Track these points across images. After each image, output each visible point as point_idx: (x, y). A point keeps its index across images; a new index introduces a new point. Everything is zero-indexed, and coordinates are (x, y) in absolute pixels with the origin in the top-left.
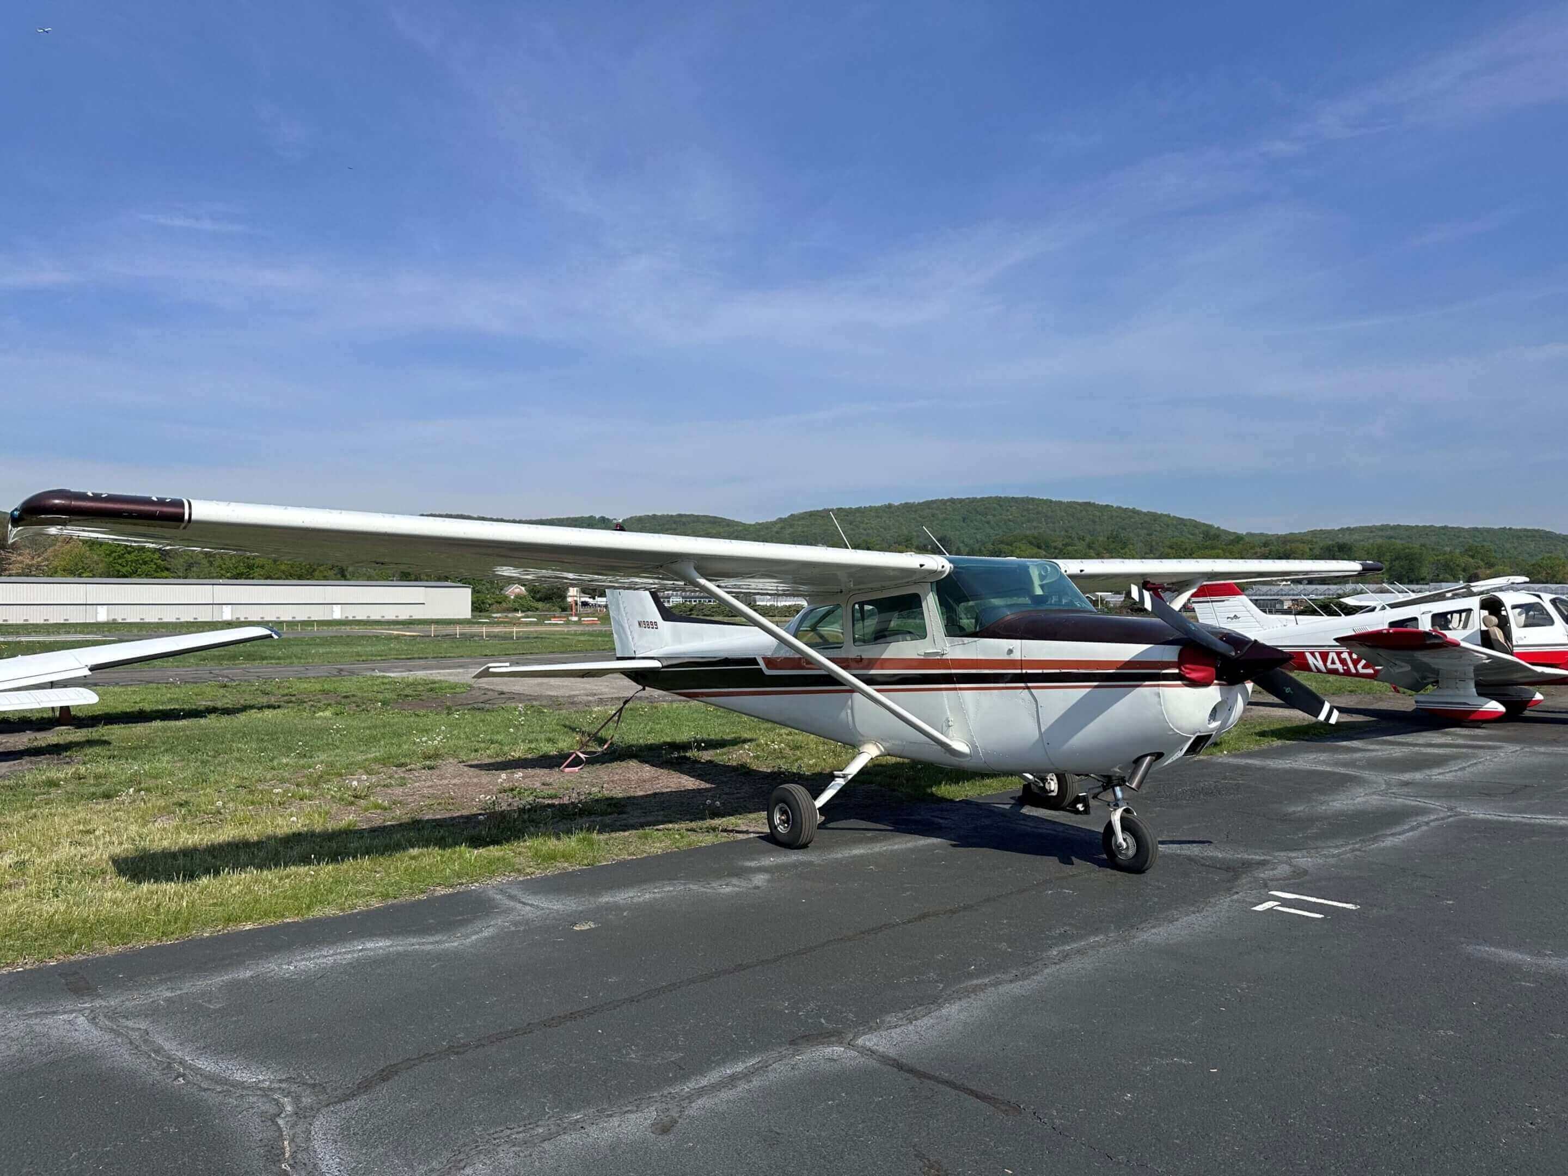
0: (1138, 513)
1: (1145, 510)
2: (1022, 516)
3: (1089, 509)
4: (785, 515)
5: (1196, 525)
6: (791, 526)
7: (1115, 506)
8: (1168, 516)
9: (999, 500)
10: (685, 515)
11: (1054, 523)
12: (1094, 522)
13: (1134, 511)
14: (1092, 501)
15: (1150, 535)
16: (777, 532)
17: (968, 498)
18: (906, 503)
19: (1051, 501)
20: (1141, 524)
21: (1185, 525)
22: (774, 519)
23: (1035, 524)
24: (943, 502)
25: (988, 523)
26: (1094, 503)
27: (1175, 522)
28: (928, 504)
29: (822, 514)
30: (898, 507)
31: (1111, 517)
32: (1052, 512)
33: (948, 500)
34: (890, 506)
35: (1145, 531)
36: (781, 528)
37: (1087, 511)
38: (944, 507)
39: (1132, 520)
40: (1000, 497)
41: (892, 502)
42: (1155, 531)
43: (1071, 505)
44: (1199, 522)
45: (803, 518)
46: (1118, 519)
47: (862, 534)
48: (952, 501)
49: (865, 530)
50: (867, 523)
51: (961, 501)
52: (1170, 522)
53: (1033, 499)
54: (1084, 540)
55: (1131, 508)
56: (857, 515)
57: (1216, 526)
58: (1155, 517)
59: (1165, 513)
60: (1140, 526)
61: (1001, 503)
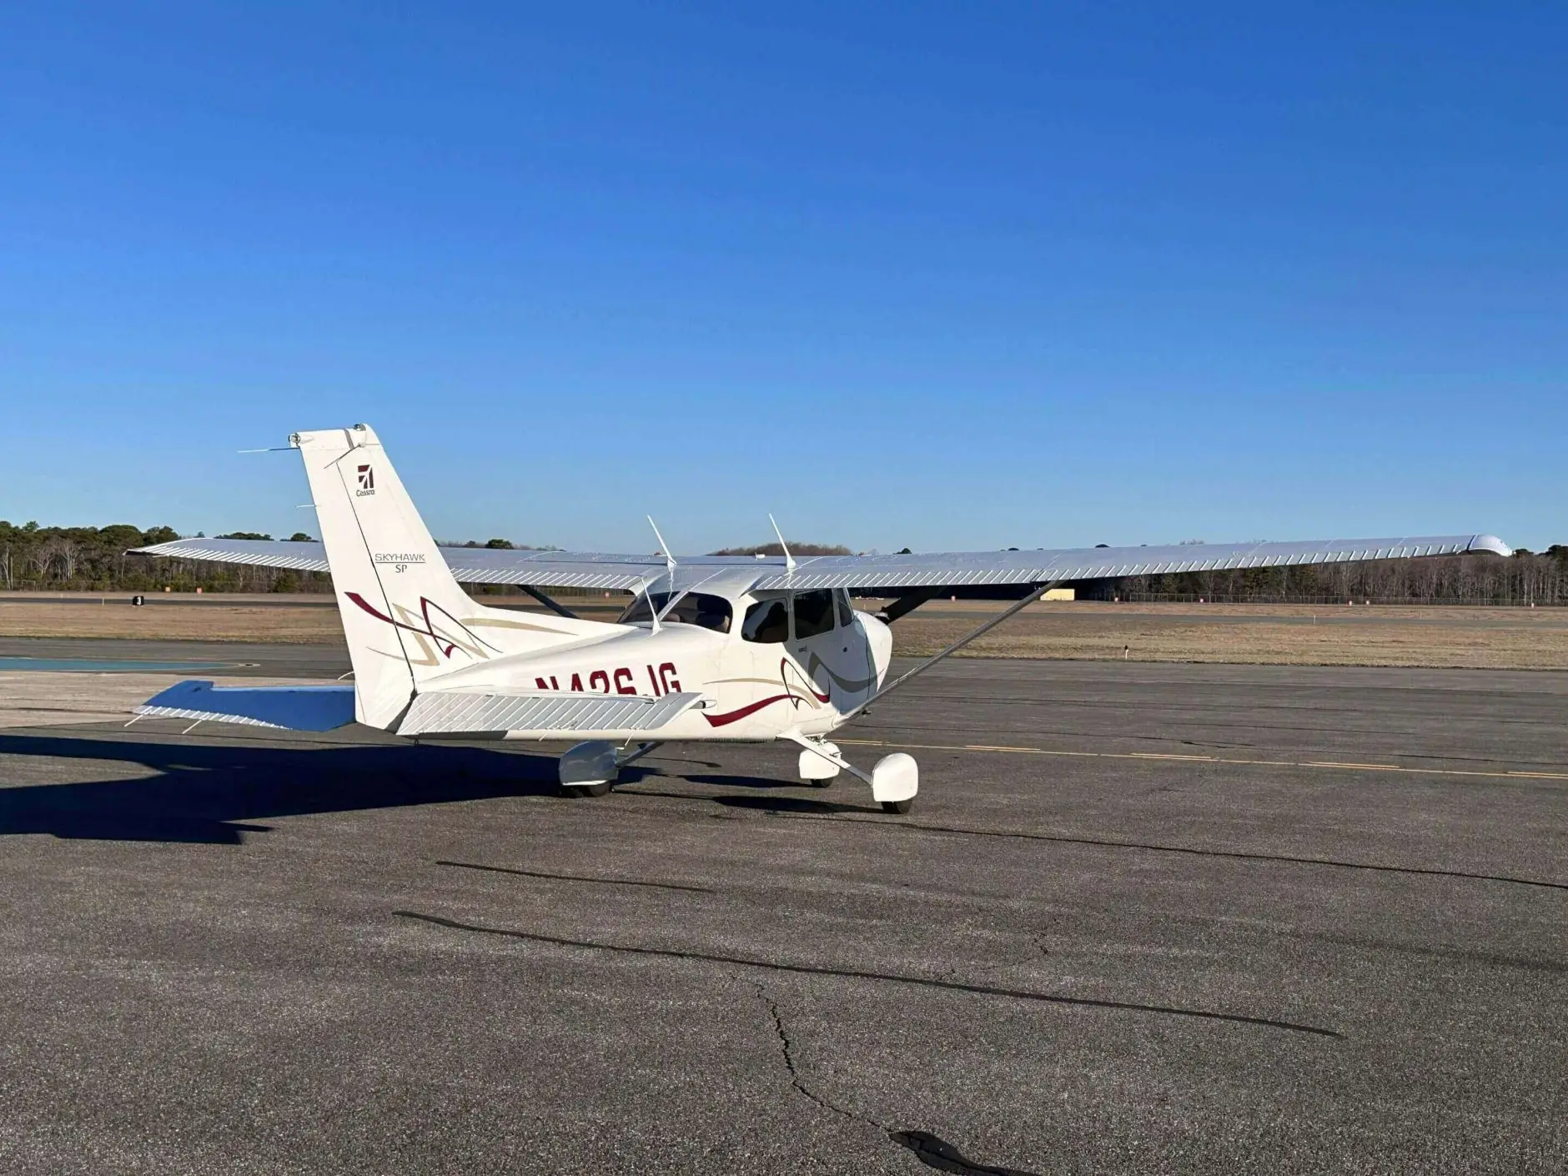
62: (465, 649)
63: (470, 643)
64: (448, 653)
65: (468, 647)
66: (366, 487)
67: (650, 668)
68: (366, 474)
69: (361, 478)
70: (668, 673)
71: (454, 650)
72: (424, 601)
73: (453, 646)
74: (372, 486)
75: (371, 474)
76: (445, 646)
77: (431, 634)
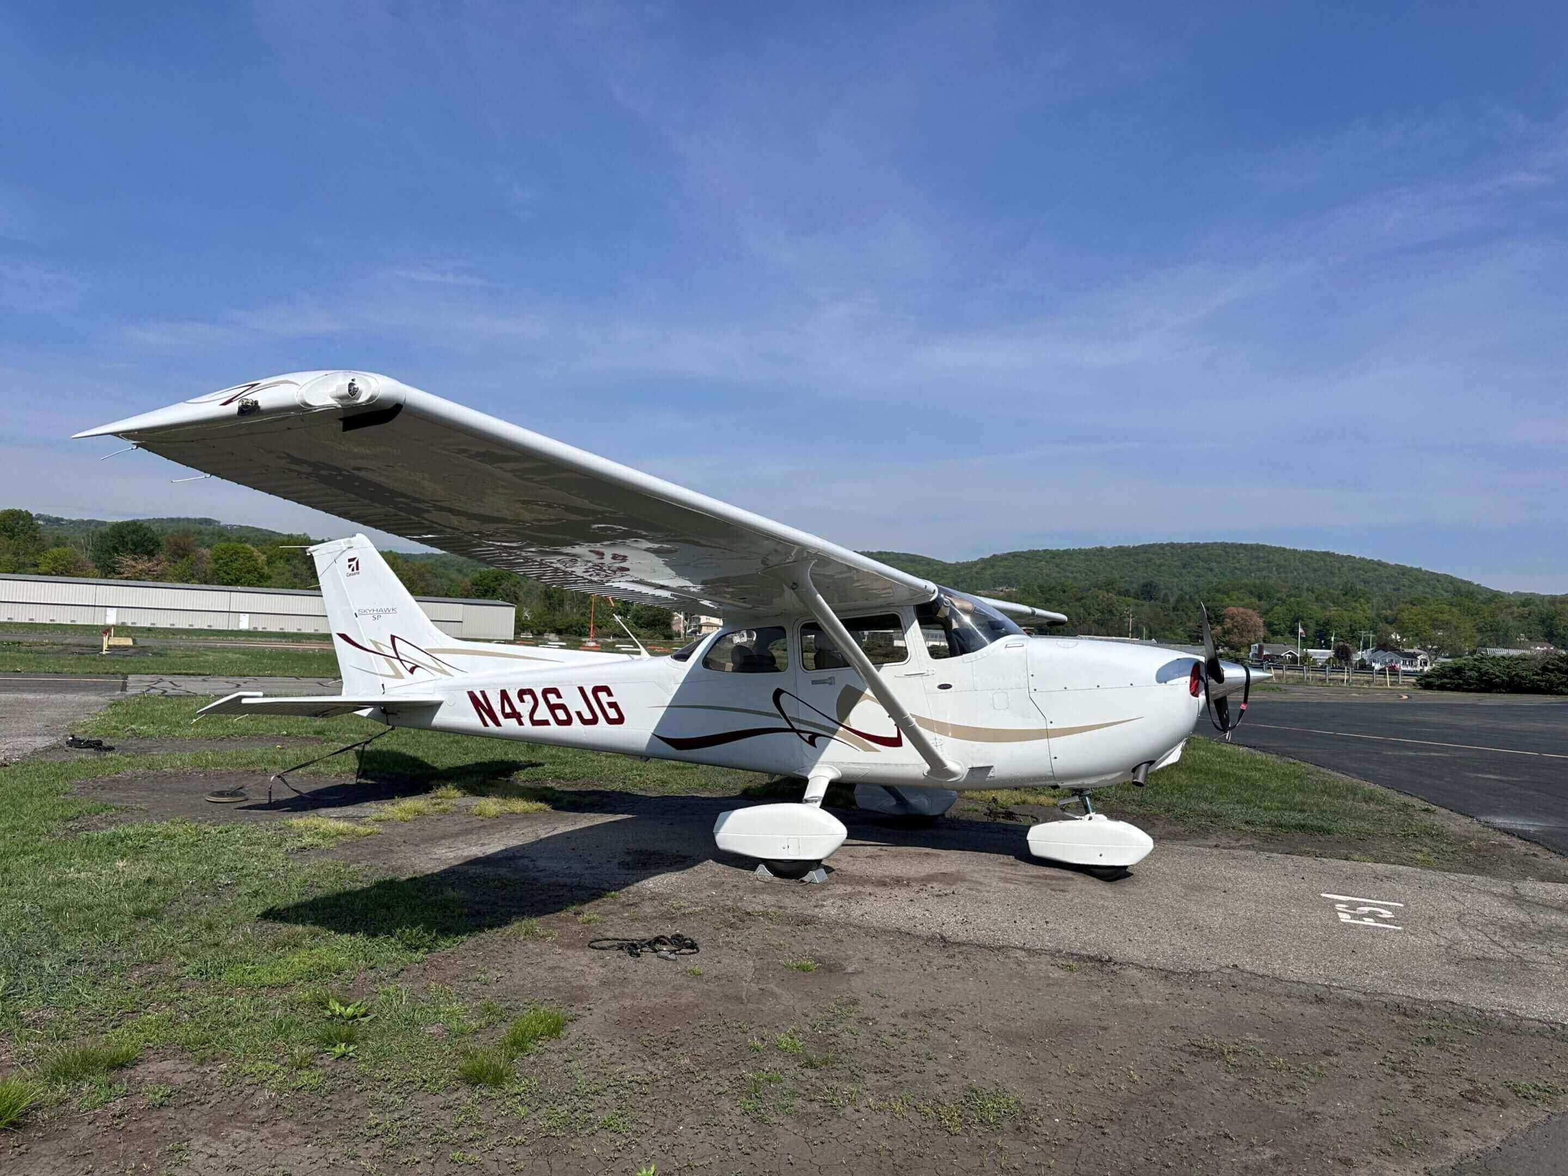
0: (1385, 566)
1: (1392, 563)
2: (1251, 565)
3: (1328, 559)
4: (987, 556)
5: (1452, 580)
6: (993, 567)
7: (1357, 557)
8: (1419, 570)
9: (1224, 546)
10: (885, 553)
11: (1285, 573)
12: (1332, 573)
13: (1380, 564)
14: (1332, 551)
15: (1398, 589)
16: (977, 573)
17: (1191, 543)
18: (1120, 547)
19: (1284, 550)
20: (1387, 578)
21: (1438, 581)
22: (975, 559)
23: (1265, 573)
24: (1162, 547)
25: (1211, 570)
26: (1334, 553)
27: (1426, 577)
28: (1145, 549)
29: (1027, 556)
30: (1110, 551)
31: (1353, 569)
32: (1285, 561)
33: (1167, 545)
34: (1102, 549)
35: (1392, 586)
36: (982, 569)
37: (1324, 561)
38: (1162, 552)
39: (1377, 573)
40: (1227, 544)
41: (1104, 546)
42: (1404, 586)
43: (1308, 554)
44: (1455, 578)
45: (1006, 559)
46: (1361, 572)
47: (1068, 577)
48: (1172, 546)
49: (1072, 573)
50: (1075, 566)
51: (1181, 546)
52: (1420, 576)
53: (1264, 547)
54: (1313, 593)
55: (1376, 559)
56: (1066, 557)
57: (1476, 583)
58: (1403, 571)
59: (1415, 566)
60: (1385, 580)
61: (1228, 550)
62: (429, 669)
63: (434, 665)
64: (412, 671)
65: (432, 668)
66: (353, 570)
67: (581, 690)
68: (354, 563)
69: (350, 566)
70: (602, 695)
71: (417, 670)
72: (393, 638)
73: (417, 666)
74: (357, 569)
75: (357, 563)
76: (409, 666)
77: (398, 658)
